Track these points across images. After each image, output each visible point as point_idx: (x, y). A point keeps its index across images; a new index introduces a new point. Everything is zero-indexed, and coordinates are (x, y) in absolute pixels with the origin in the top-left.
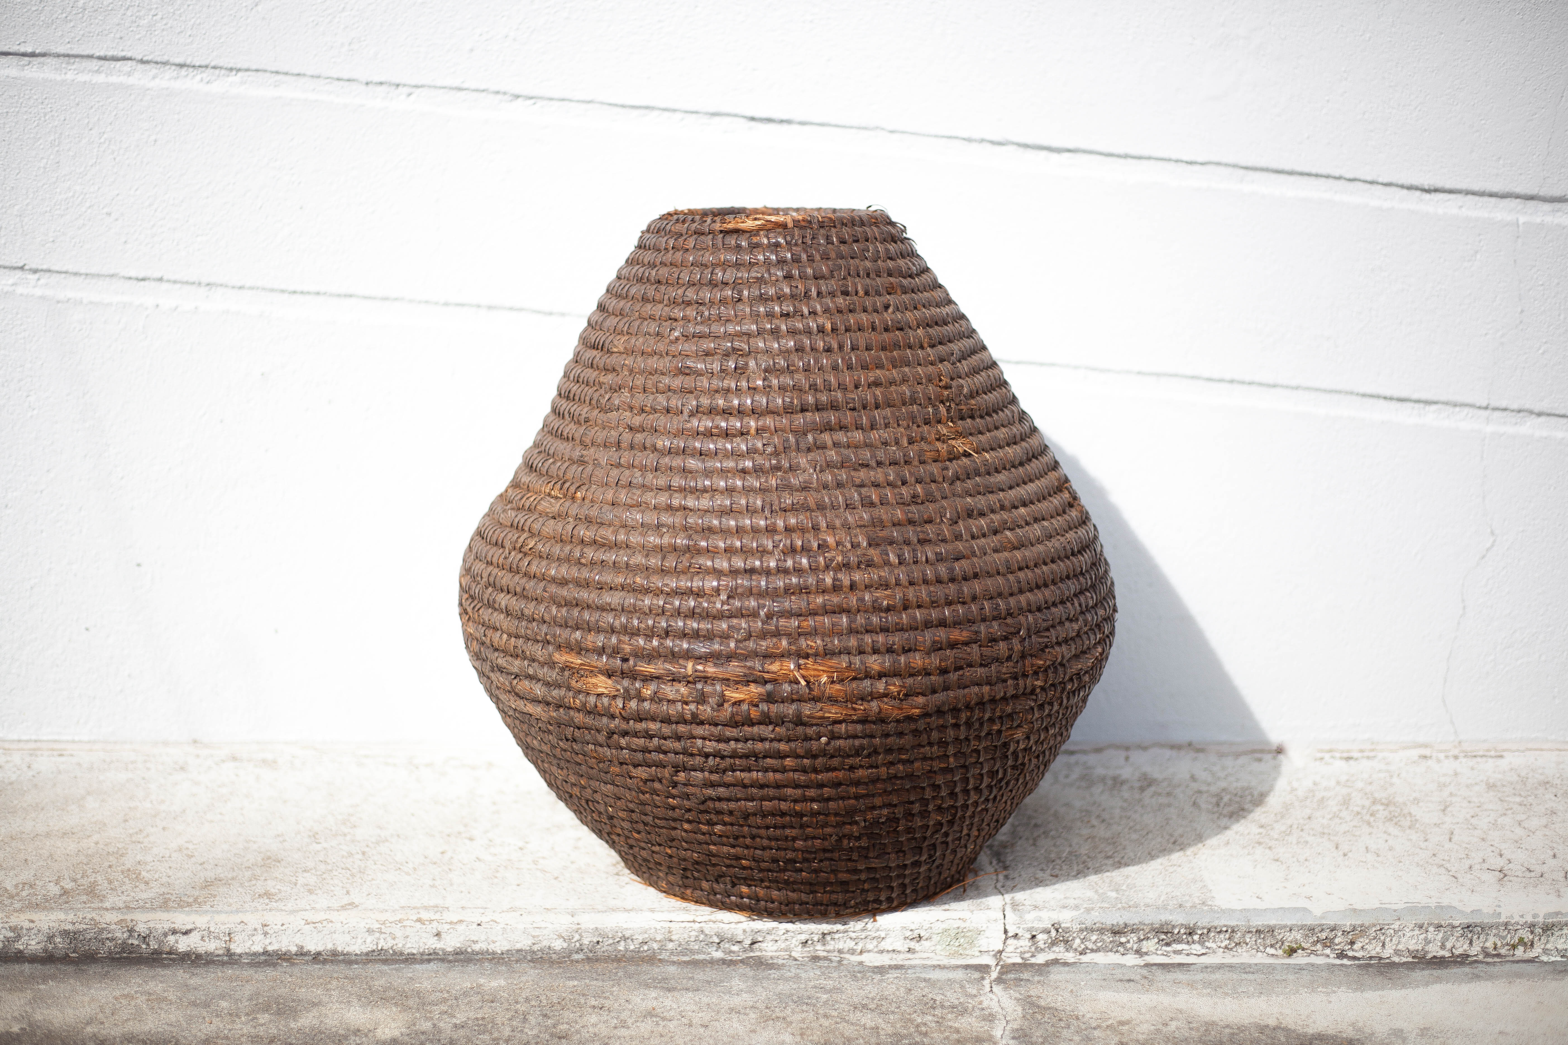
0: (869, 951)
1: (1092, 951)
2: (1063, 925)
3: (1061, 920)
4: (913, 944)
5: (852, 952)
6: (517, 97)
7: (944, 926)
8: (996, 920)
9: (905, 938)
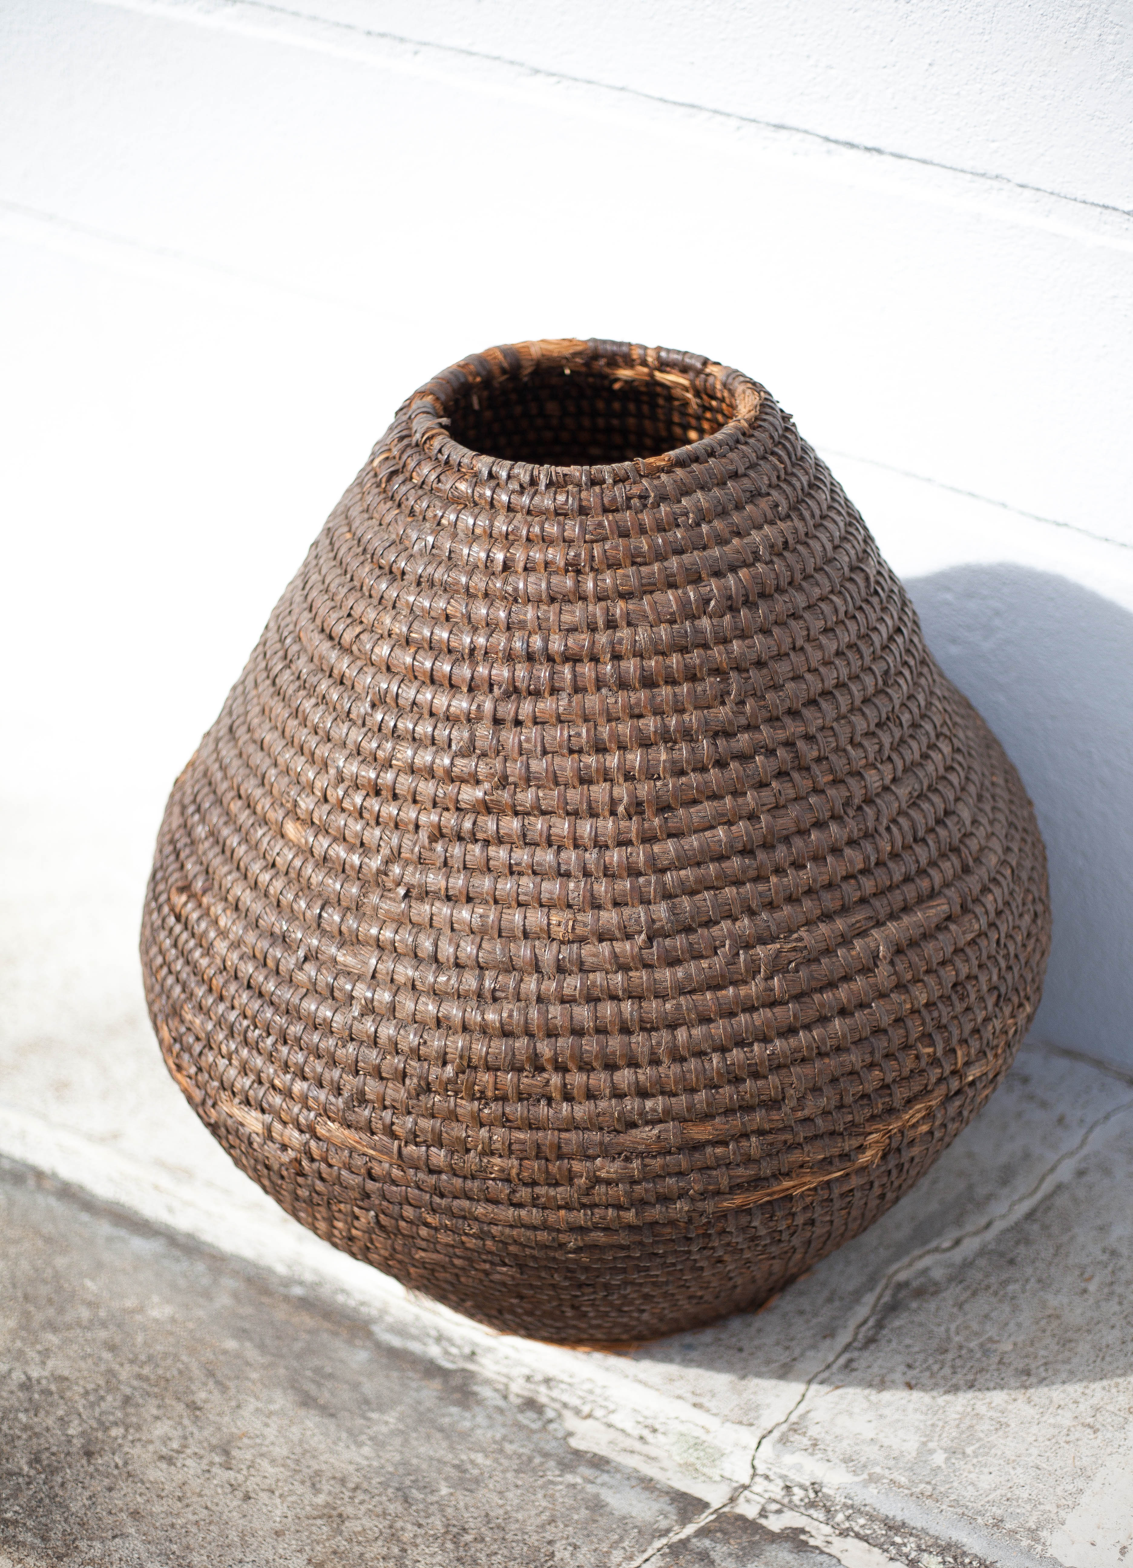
0: (597, 1419)
1: (857, 1536)
2: (825, 1490)
3: (825, 1481)
4: (646, 1433)
5: (577, 1412)
6: (537, 71)
7: (683, 1428)
8: (745, 1448)
9: (639, 1423)
